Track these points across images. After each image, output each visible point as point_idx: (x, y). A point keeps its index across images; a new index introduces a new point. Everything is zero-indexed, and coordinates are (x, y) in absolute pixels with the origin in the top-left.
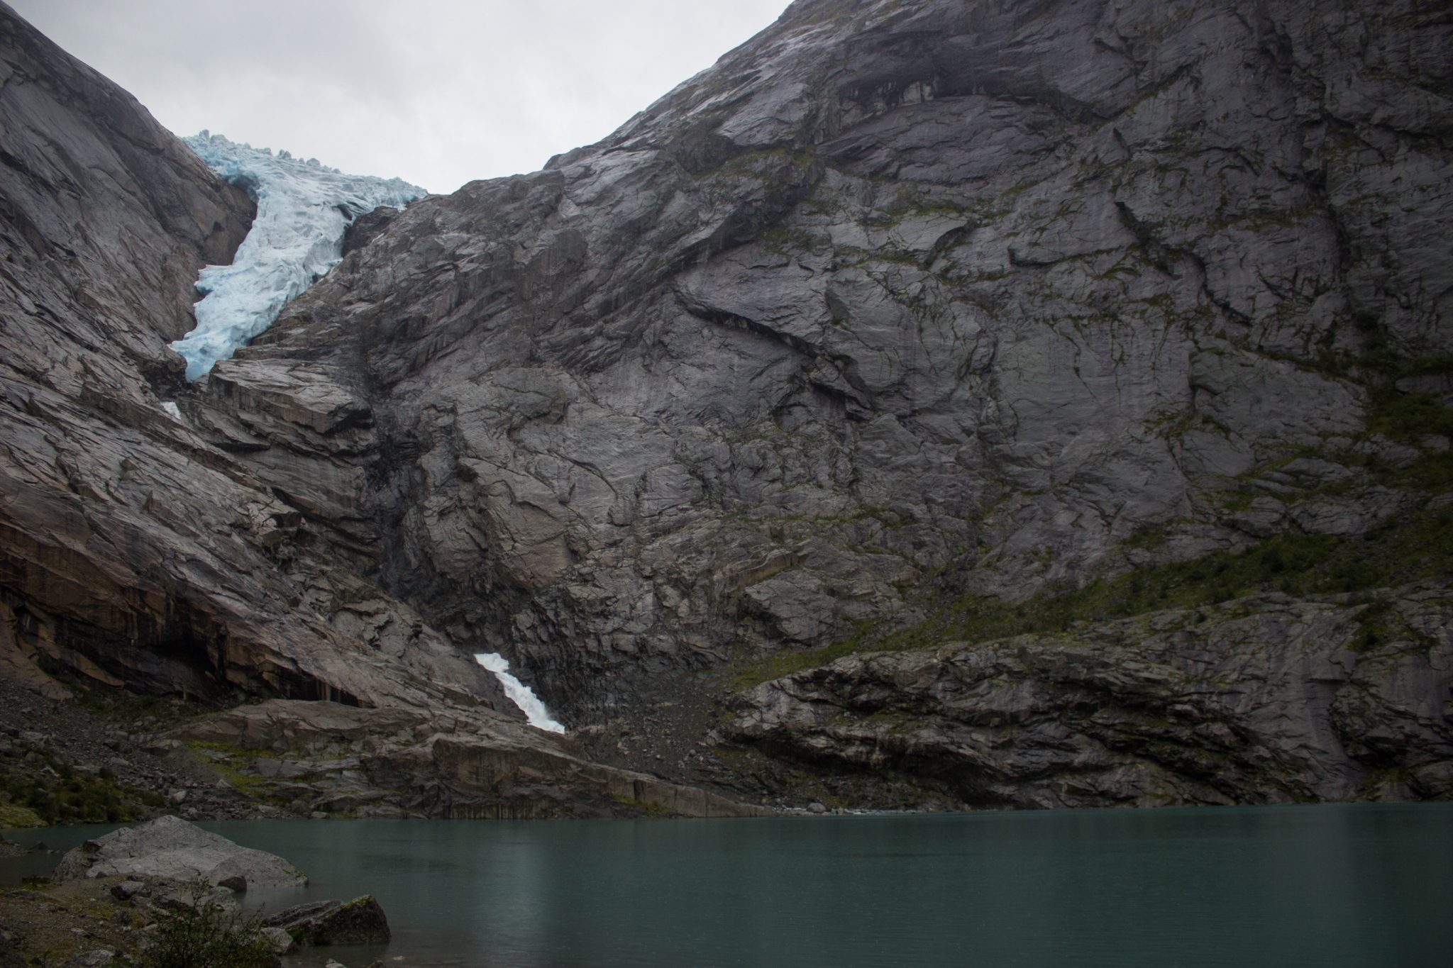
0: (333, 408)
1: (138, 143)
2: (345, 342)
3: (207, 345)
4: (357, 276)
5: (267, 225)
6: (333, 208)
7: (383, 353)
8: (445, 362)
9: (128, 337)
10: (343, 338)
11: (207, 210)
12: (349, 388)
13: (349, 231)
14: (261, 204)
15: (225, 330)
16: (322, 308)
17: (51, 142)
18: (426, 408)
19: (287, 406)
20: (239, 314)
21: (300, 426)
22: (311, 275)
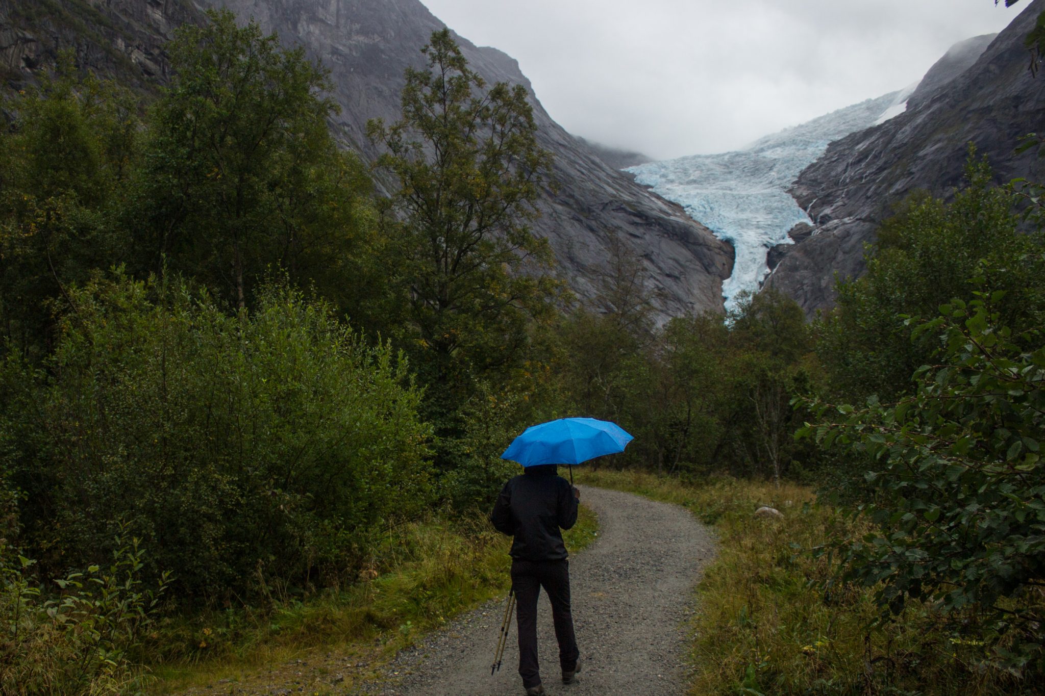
1: (694, 244)
11: (720, 260)
13: (769, 254)
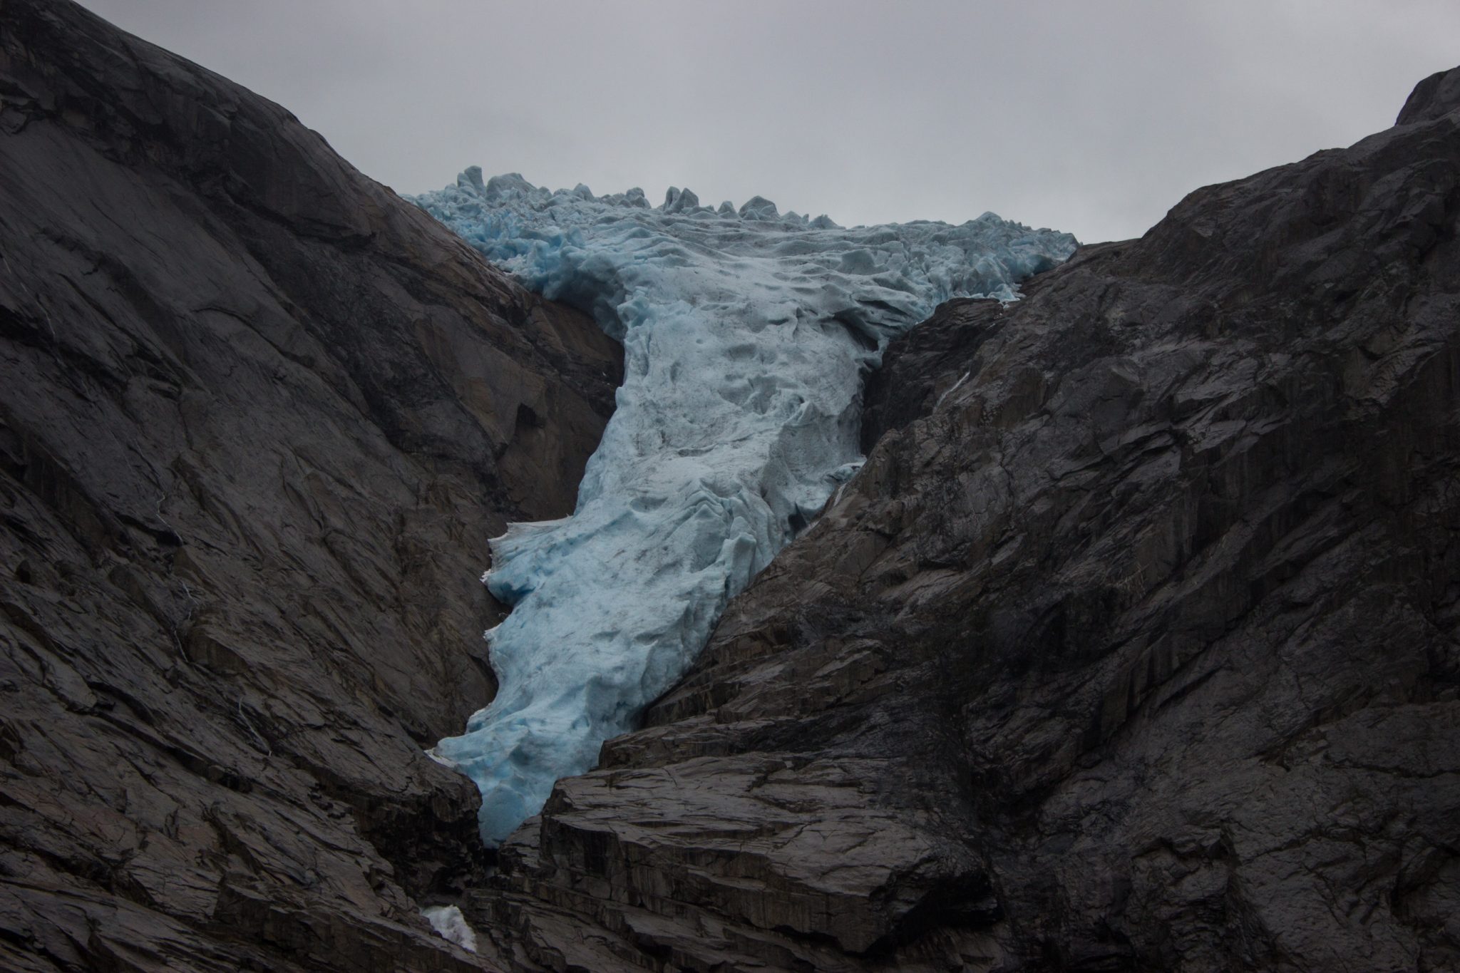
0: (880, 878)
1: (307, 228)
2: (896, 689)
3: (529, 740)
4: (910, 501)
5: (655, 395)
6: (824, 324)
7: (1004, 708)
8: (1182, 715)
9: (325, 742)
10: (889, 678)
11: (495, 378)
12: (921, 817)
14: (634, 341)
15: (572, 693)
16: (824, 600)
17: (102, 262)
18: (1146, 852)
19: (758, 886)
20: (603, 645)
21: (798, 937)
22: (784, 514)
